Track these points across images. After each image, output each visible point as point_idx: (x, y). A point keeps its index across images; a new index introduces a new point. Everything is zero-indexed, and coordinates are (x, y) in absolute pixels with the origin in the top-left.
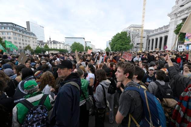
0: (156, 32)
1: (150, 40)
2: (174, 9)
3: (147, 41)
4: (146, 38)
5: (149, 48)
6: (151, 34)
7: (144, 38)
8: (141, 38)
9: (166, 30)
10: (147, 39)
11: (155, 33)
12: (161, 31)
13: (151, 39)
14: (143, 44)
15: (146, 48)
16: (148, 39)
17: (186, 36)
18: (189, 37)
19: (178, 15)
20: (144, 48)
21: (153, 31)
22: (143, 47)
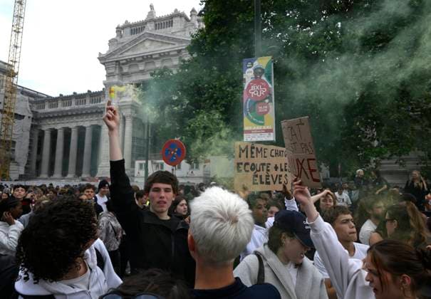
0: (64, 105)
1: (42, 134)
2: (115, 48)
3: (31, 135)
4: (27, 123)
5: (39, 163)
6: (47, 109)
7: (17, 121)
8: (5, 116)
9: (93, 105)
10: (32, 126)
11: (60, 107)
12: (81, 106)
13: (46, 127)
14: (14, 143)
15: (28, 162)
16: (36, 126)
17: (245, 96)
18: (257, 102)
19: (126, 70)
20: (18, 164)
21: (53, 101)
22: (12, 159)
